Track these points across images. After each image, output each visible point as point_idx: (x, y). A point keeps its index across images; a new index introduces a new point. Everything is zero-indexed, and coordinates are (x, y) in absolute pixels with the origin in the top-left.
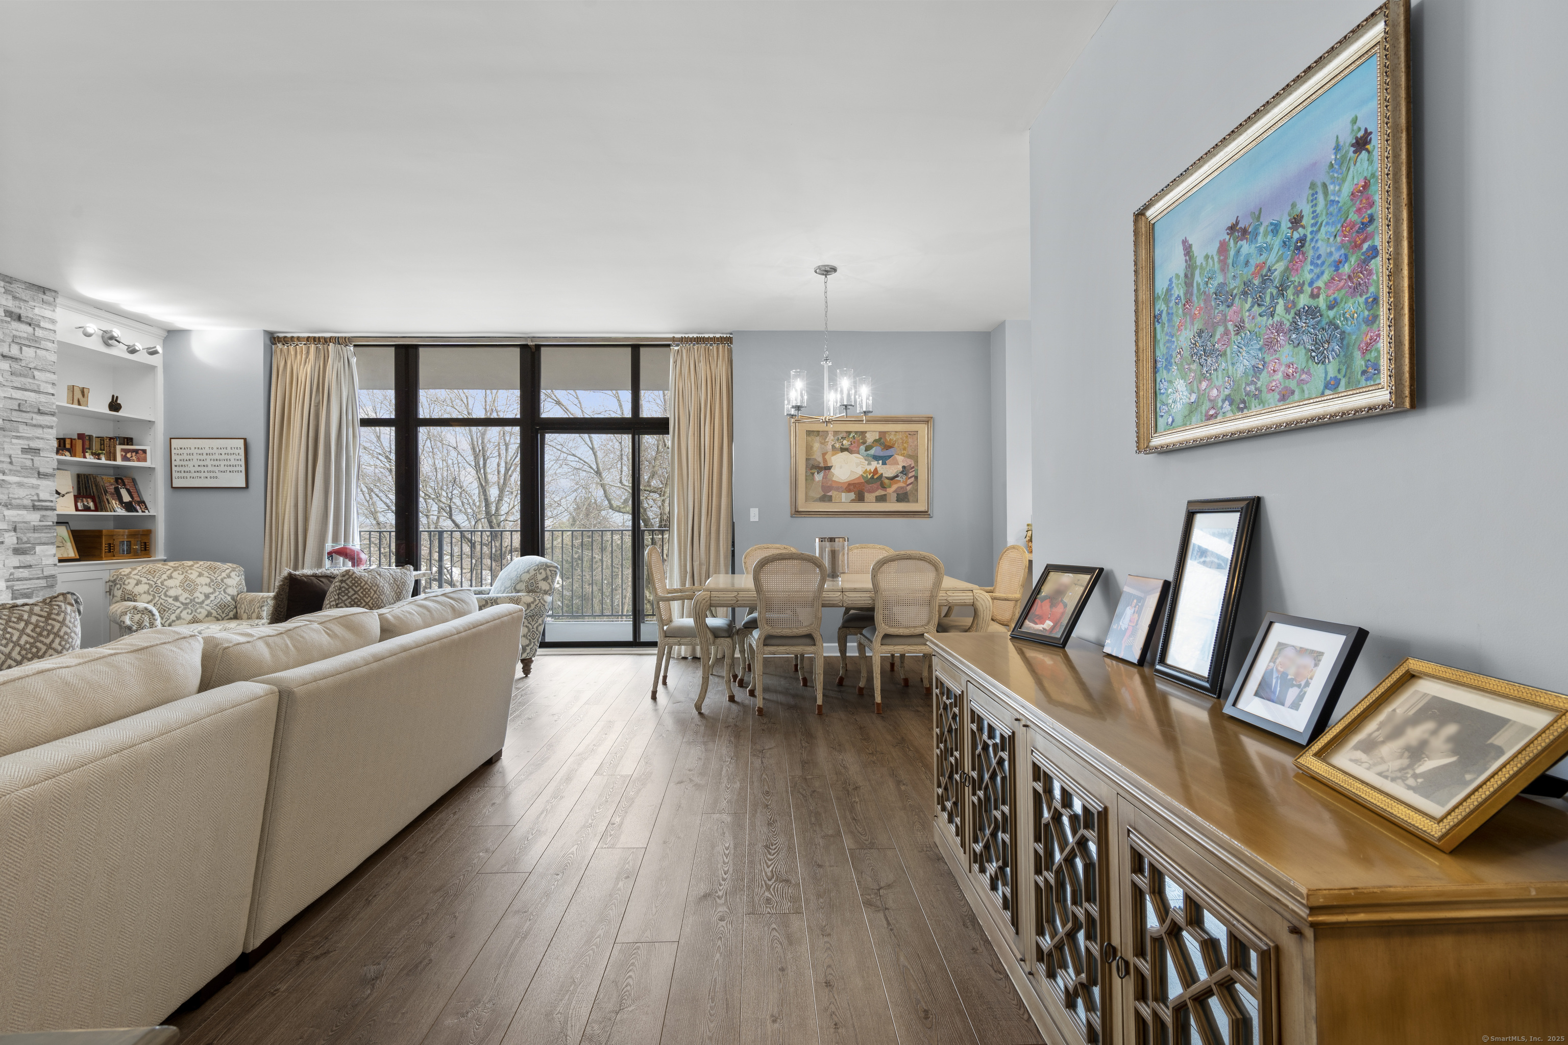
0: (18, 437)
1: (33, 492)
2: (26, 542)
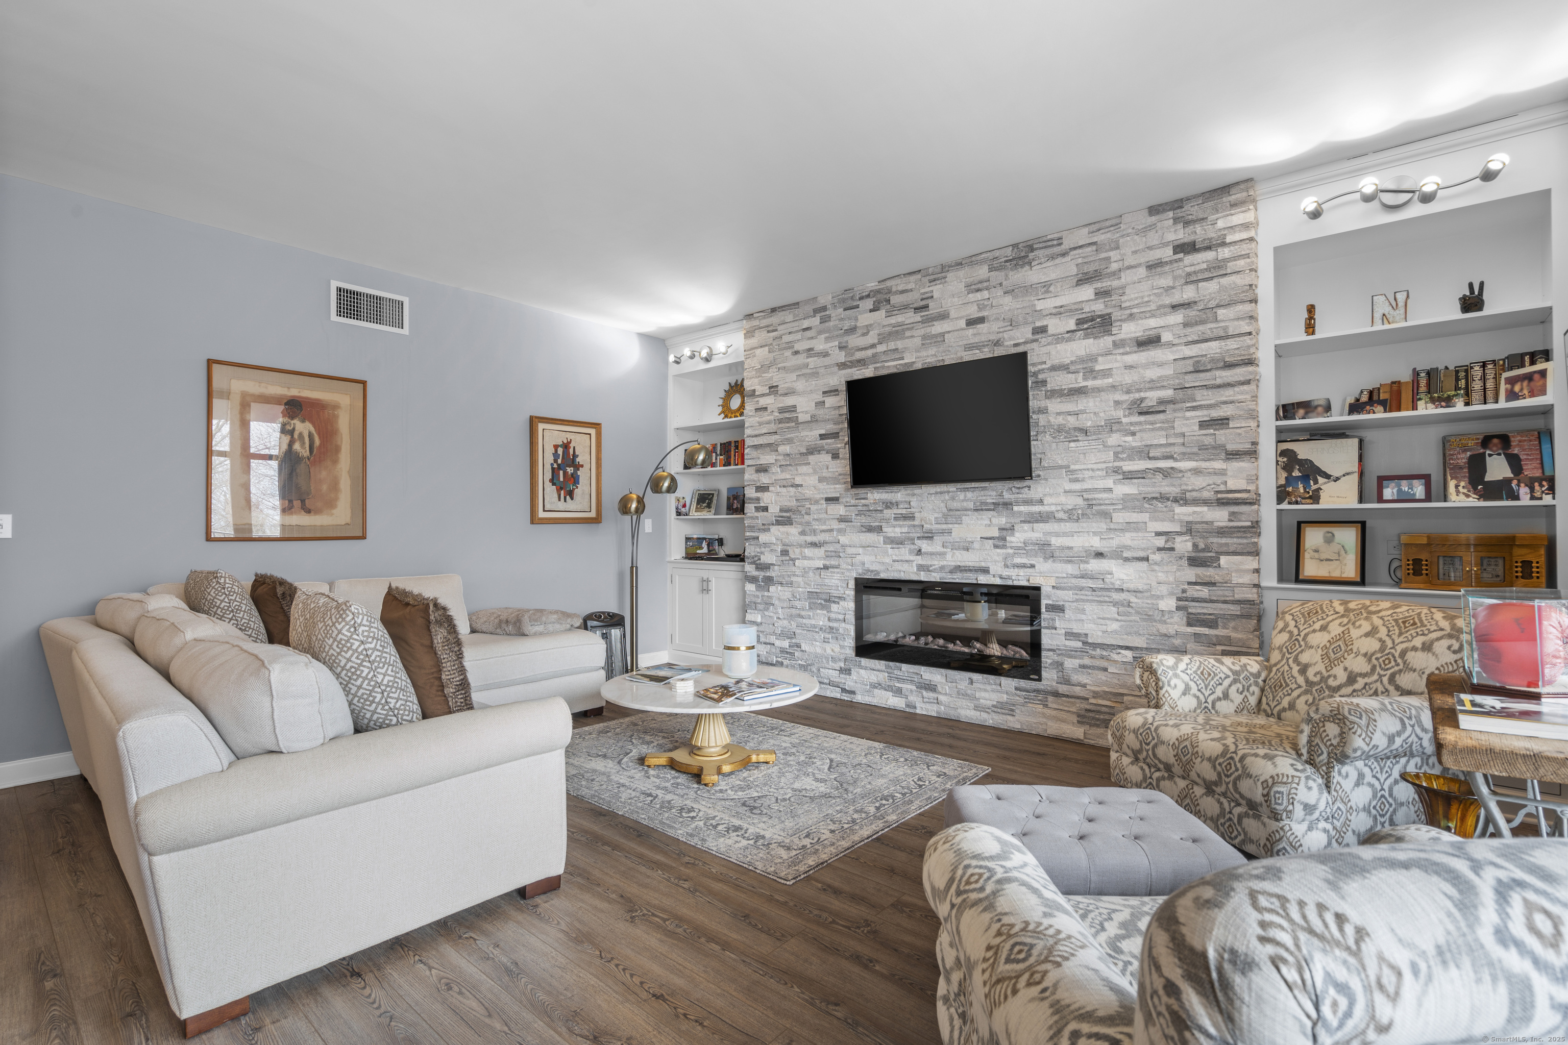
0: (1194, 408)
1: (1218, 480)
2: (1207, 549)
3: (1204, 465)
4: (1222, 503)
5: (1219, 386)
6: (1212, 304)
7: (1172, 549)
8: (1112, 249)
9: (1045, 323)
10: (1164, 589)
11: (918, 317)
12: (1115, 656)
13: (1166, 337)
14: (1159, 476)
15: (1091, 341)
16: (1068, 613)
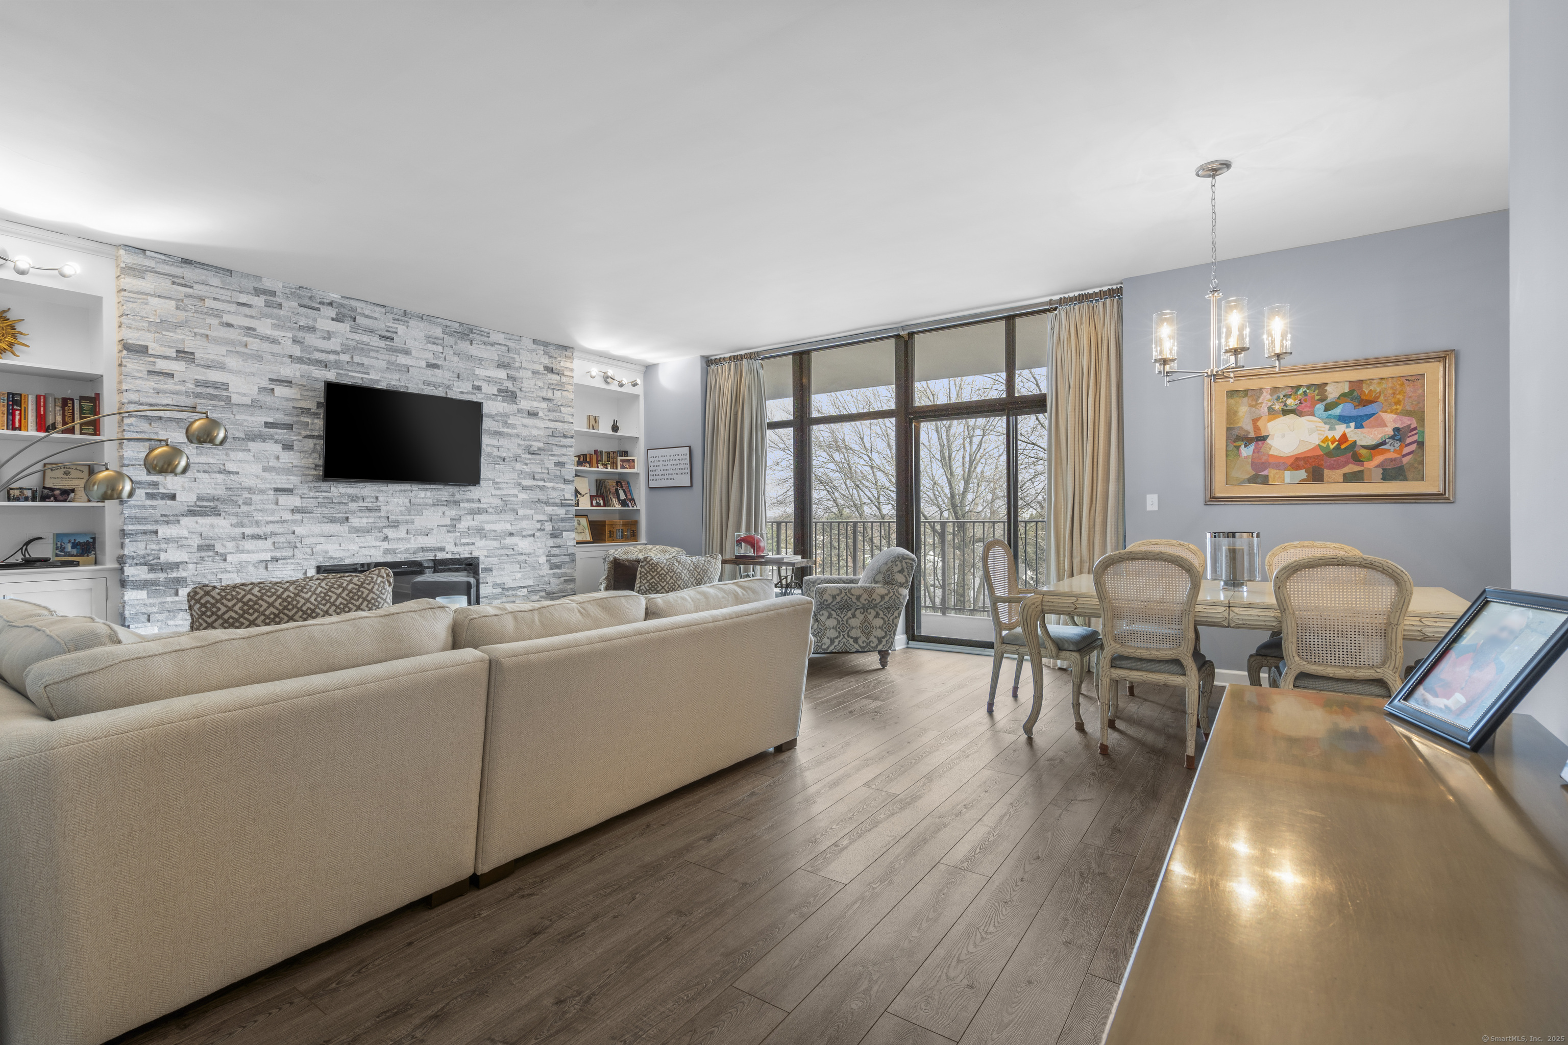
0: (552, 455)
1: (561, 493)
2: (558, 529)
3: (557, 485)
4: (563, 505)
5: (562, 446)
6: (559, 403)
7: (544, 529)
8: (516, 354)
9: (480, 384)
10: (541, 551)
11: (382, 344)
12: (519, 593)
13: (541, 414)
14: (538, 490)
15: (505, 404)
16: (495, 572)
